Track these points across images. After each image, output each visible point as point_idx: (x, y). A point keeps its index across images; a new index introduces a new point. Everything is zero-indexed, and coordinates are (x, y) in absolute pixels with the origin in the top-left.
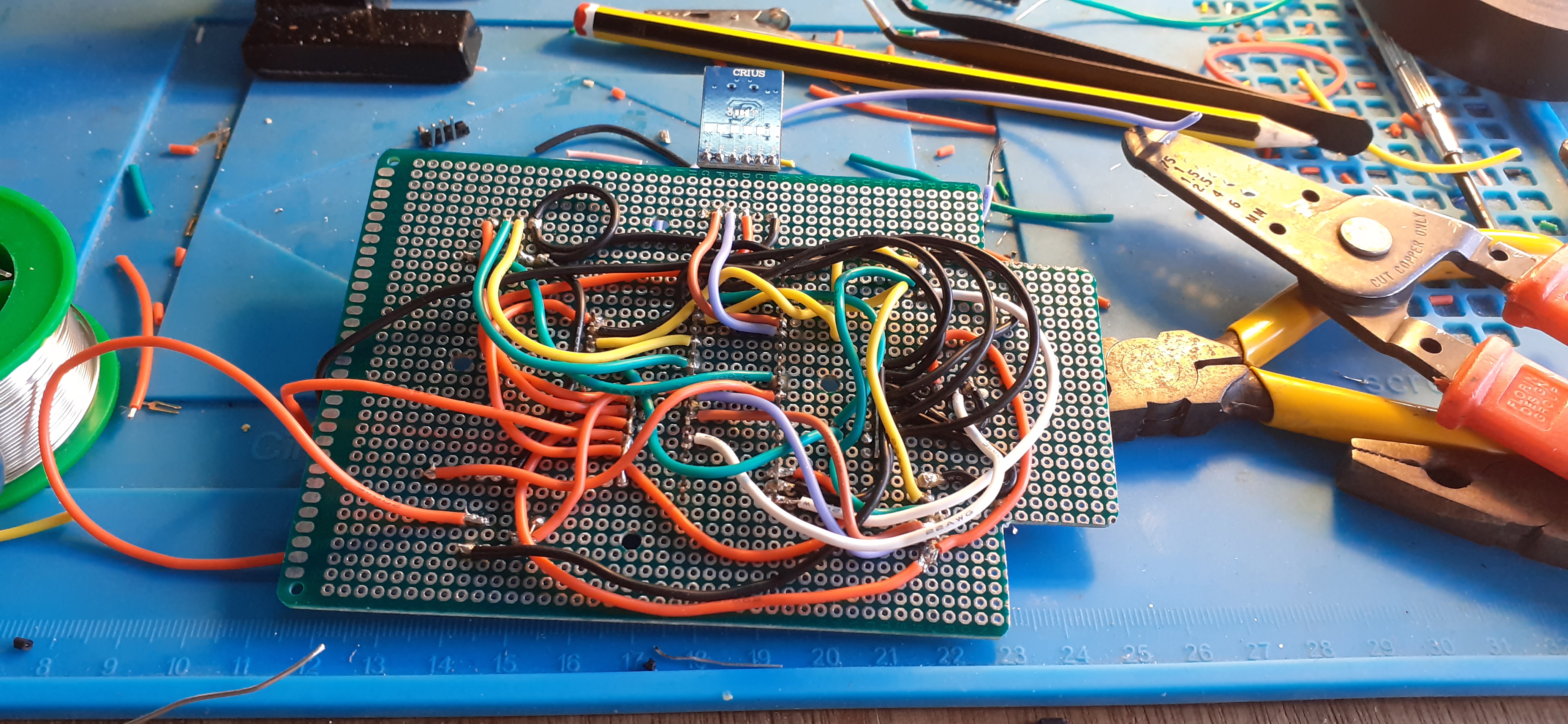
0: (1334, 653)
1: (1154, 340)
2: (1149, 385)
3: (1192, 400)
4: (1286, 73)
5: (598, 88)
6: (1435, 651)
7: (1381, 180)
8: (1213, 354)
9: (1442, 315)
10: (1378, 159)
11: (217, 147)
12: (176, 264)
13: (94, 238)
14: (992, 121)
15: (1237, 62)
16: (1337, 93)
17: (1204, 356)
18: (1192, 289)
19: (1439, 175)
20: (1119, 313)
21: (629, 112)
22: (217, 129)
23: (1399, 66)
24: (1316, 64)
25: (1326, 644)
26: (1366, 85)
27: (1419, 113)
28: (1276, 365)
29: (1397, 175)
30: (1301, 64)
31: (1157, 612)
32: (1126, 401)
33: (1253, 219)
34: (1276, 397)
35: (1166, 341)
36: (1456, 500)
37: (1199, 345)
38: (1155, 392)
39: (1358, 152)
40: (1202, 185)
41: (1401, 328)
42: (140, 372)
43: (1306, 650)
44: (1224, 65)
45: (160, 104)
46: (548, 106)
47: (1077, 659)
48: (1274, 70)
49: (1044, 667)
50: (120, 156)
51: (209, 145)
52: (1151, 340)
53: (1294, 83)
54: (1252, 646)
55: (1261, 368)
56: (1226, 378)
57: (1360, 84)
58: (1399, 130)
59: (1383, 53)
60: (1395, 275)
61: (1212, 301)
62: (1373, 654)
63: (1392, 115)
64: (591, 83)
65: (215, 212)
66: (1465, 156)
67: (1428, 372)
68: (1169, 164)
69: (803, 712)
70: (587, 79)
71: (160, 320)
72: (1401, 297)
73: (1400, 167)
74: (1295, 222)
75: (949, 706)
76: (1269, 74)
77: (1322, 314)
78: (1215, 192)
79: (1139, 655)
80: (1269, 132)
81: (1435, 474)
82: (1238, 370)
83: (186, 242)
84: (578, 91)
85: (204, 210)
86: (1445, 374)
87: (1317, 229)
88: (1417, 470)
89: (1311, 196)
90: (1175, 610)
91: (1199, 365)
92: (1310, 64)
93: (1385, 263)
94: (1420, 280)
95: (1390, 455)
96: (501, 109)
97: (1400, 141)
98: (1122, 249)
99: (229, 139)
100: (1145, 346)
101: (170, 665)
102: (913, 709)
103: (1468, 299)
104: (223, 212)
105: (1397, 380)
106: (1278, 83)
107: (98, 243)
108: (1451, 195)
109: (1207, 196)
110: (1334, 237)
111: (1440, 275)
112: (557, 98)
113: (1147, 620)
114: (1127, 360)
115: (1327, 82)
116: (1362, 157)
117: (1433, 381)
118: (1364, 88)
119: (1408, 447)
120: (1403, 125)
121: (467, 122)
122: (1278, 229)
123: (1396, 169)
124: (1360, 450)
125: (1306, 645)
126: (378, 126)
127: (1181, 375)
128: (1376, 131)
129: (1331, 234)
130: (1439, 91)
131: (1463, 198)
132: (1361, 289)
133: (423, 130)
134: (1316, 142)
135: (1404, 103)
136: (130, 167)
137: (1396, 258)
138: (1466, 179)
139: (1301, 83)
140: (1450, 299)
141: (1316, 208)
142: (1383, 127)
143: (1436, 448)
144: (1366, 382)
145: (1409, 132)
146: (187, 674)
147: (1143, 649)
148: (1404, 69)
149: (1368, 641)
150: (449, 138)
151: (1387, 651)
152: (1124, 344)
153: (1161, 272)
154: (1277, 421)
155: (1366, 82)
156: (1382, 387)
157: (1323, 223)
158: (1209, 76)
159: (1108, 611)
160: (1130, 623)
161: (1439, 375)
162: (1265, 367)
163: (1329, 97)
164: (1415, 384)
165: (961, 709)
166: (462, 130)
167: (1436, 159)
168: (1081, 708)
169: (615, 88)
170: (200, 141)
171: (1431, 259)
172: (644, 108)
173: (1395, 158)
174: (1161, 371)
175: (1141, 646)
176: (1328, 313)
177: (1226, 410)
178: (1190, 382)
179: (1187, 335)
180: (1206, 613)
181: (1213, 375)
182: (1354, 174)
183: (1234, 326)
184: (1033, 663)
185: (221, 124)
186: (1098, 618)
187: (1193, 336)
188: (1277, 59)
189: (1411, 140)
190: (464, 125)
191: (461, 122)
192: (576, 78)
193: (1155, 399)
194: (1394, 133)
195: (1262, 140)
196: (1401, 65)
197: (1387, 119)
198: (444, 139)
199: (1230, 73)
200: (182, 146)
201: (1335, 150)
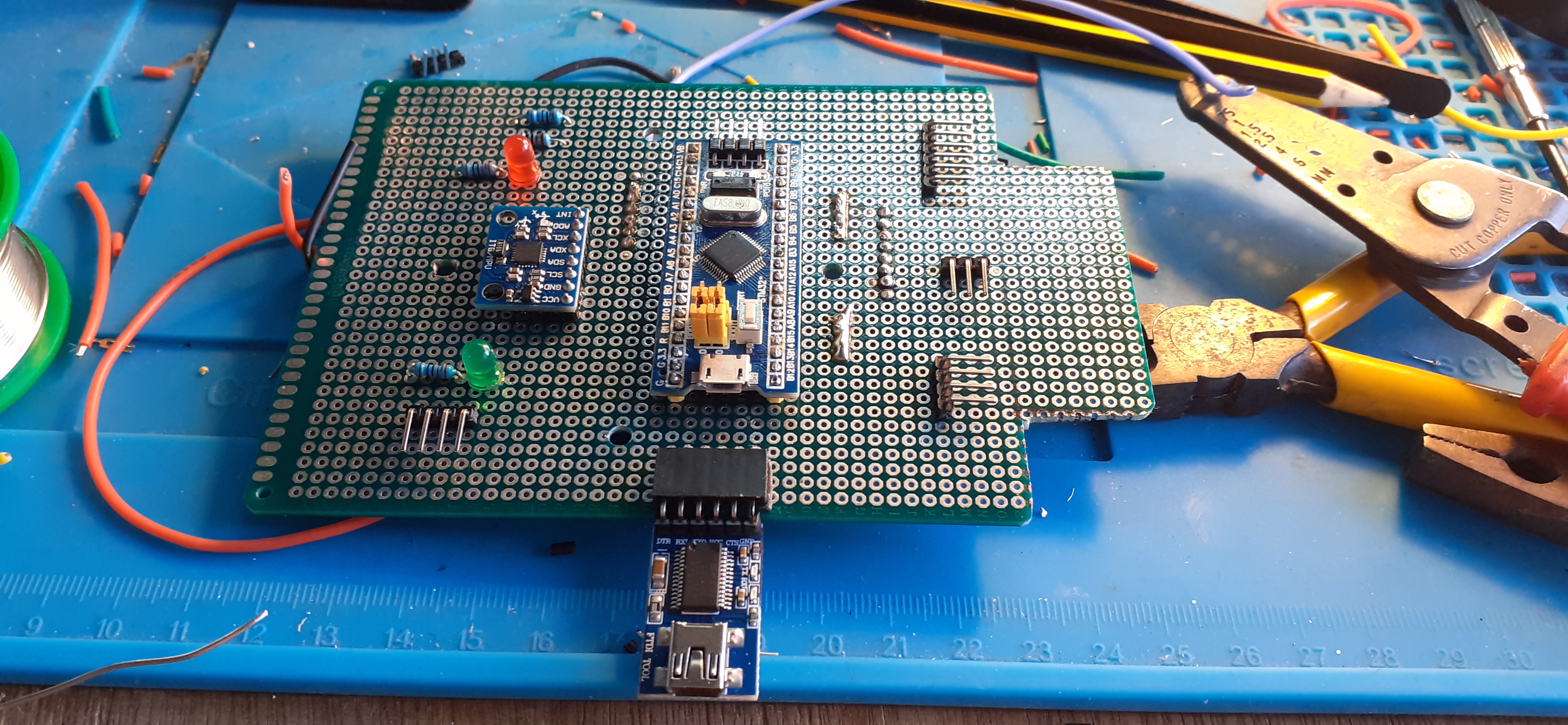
0: (1398, 663)
1: (1206, 308)
2: (1199, 358)
3: (1247, 375)
4: (1355, 29)
5: (607, 20)
6: (1511, 664)
7: (1458, 146)
8: (1271, 325)
9: (1523, 293)
10: (1453, 123)
11: (193, 71)
12: (141, 193)
13: (54, 164)
14: (1034, 68)
15: (1301, 17)
16: (1410, 52)
17: (1261, 328)
18: (1248, 256)
19: (1522, 143)
20: (1167, 279)
21: (639, 47)
22: (195, 52)
23: (1479, 25)
24: (1388, 20)
25: (1389, 651)
26: (1442, 45)
27: (1500, 76)
28: (1339, 340)
29: (1476, 141)
30: (1371, 20)
31: (1201, 608)
32: (1174, 374)
33: (1319, 179)
34: (1340, 374)
35: (1220, 310)
36: (1541, 495)
37: (1256, 315)
38: (1207, 365)
39: (1432, 115)
40: (1264, 140)
41: (1482, 304)
42: (93, 307)
43: (1368, 658)
44: (1286, 19)
45: (137, 24)
46: (552, 37)
47: (1109, 659)
48: (1342, 25)
49: (1072, 666)
50: (88, 77)
51: (185, 69)
52: (1203, 308)
53: (1364, 40)
54: (1305, 651)
55: (1324, 343)
56: (1284, 352)
57: (1436, 43)
58: (1478, 93)
59: (1462, 11)
60: (1477, 245)
61: (1269, 269)
62: (1443, 665)
63: (1470, 76)
64: (599, 15)
65: (186, 139)
66: (1550, 124)
67: (1512, 353)
68: (1228, 116)
69: (800, 705)
70: (596, 10)
71: (118, 252)
72: (1483, 270)
73: (1478, 133)
74: (1365, 184)
75: (964, 705)
76: (1335, 29)
77: (1393, 286)
78: (1278, 148)
79: (1179, 656)
80: (1335, 89)
81: (1516, 465)
82: (1298, 344)
83: (153, 170)
84: (585, 23)
85: (175, 136)
86: (1532, 355)
87: (1390, 192)
88: (1497, 462)
89: (1383, 158)
90: (1220, 607)
91: (1256, 337)
92: (1381, 20)
93: (1466, 231)
94: (1503, 254)
95: (1467, 444)
96: (500, 40)
97: (1478, 106)
98: (1173, 210)
99: (207, 63)
100: (1196, 314)
101: (99, 627)
102: (922, 707)
103: (1553, 278)
104: (195, 139)
105: (1471, 362)
106: (1346, 40)
107: (59, 167)
108: (1535, 165)
109: (1269, 153)
110: (1410, 202)
111: (1523, 250)
112: (561, 30)
113: (1189, 617)
114: (1176, 329)
115: (1399, 40)
116: (1436, 121)
117: (1518, 363)
118: (1440, 48)
119: (1487, 436)
120: (1482, 89)
121: (463, 51)
122: (1347, 191)
123: (1474, 134)
124: (1433, 436)
125: (1366, 652)
126: (368, 53)
127: (1236, 347)
128: (1454, 94)
129: (1407, 199)
130: (1523, 52)
131: (1547, 168)
132: (1439, 259)
133: (415, 58)
134: (1387, 102)
135: (1484, 64)
136: (99, 89)
137: (1477, 227)
138: (1552, 148)
139: (1371, 41)
140: (1533, 277)
141: (1388, 170)
142: (1460, 90)
143: (1518, 437)
144: (1438, 363)
145: (1489, 96)
146: (119, 638)
147: (1184, 649)
148: (1486, 29)
149: (1437, 651)
150: (443, 67)
151: (1458, 663)
152: (1173, 311)
153: (1215, 236)
154: (1340, 402)
155: (1441, 41)
156: (1456, 370)
157: (1398, 185)
158: (1270, 27)
159: (1146, 605)
160: (1169, 620)
161: (1525, 356)
162: (1327, 342)
163: (1402, 55)
164: (1492, 367)
165: (976, 709)
166: (457, 60)
167: (1518, 125)
168: (1111, 713)
169: (625, 20)
170: (176, 63)
171: (1517, 229)
172: (655, 43)
173: (1473, 122)
174: (1213, 342)
175: (1181, 646)
176: (1400, 285)
177: (1284, 388)
178: (1246, 355)
179: (1243, 304)
180: (1255, 613)
181: (1271, 349)
182: (1428, 139)
183: (1295, 296)
184: (1058, 660)
185: (200, 46)
186: (1134, 613)
187: (1250, 305)
188: (1345, 14)
189: (1491, 104)
190: (459, 55)
191: (456, 51)
192: (585, 9)
193: (1207, 373)
194: (1472, 95)
195: (1328, 99)
196: (1482, 23)
197: (1465, 81)
198: (436, 68)
199: (1294, 29)
200: (157, 68)
201: (1407, 111)
